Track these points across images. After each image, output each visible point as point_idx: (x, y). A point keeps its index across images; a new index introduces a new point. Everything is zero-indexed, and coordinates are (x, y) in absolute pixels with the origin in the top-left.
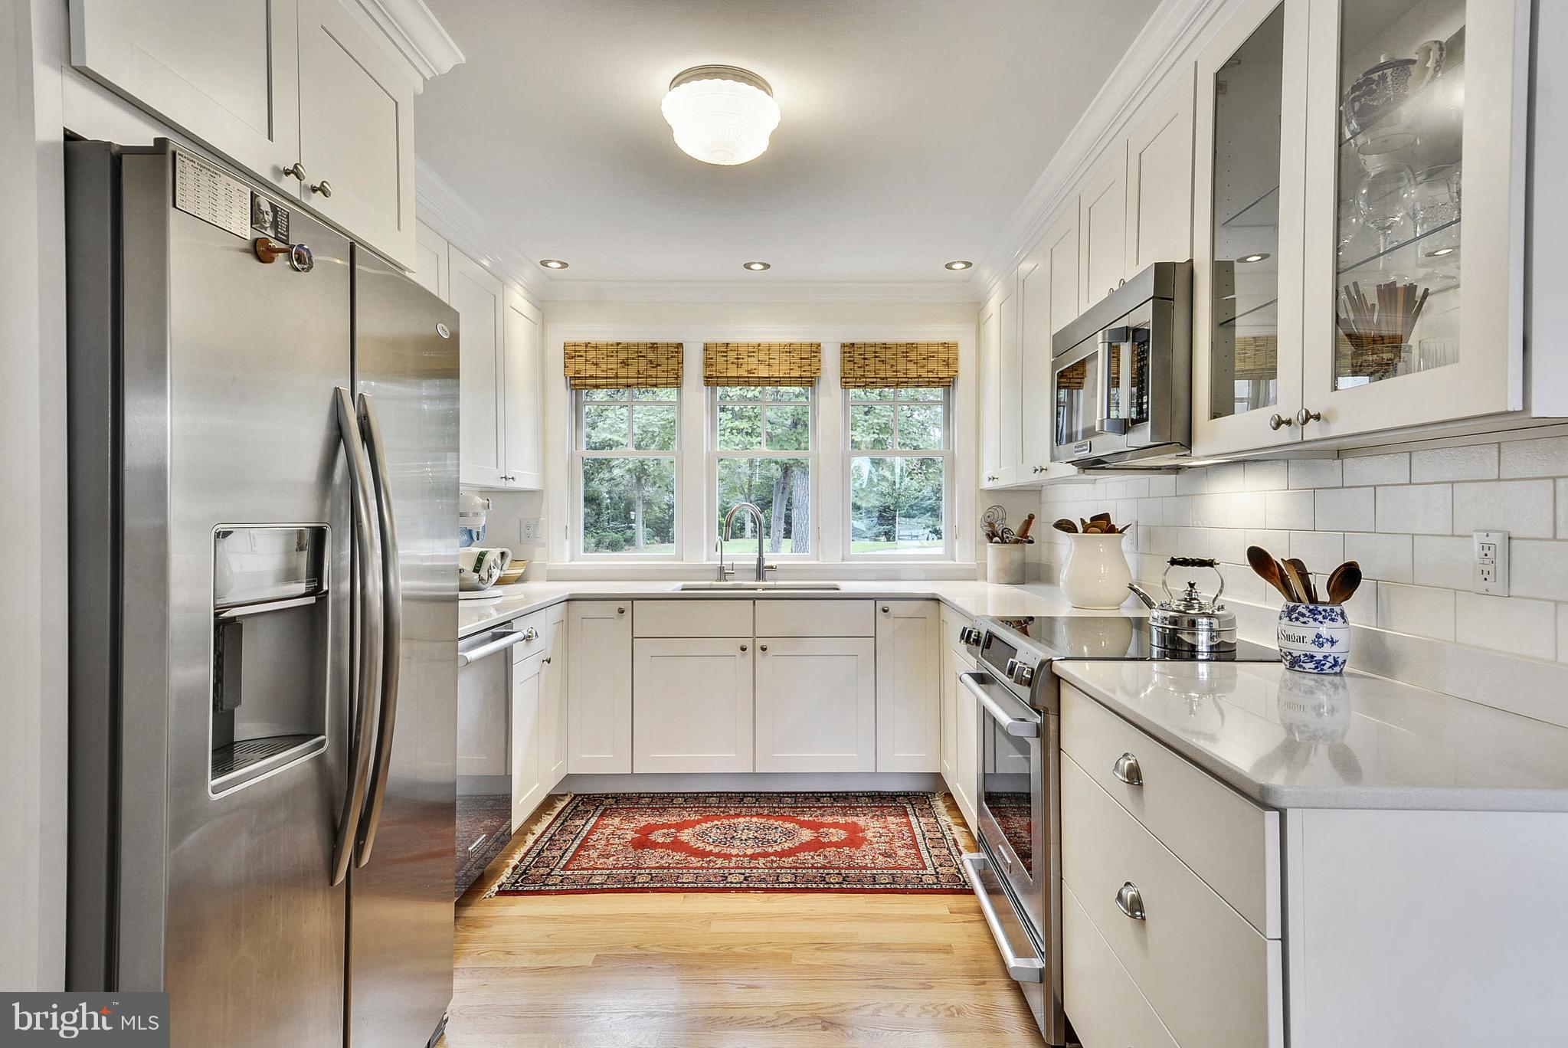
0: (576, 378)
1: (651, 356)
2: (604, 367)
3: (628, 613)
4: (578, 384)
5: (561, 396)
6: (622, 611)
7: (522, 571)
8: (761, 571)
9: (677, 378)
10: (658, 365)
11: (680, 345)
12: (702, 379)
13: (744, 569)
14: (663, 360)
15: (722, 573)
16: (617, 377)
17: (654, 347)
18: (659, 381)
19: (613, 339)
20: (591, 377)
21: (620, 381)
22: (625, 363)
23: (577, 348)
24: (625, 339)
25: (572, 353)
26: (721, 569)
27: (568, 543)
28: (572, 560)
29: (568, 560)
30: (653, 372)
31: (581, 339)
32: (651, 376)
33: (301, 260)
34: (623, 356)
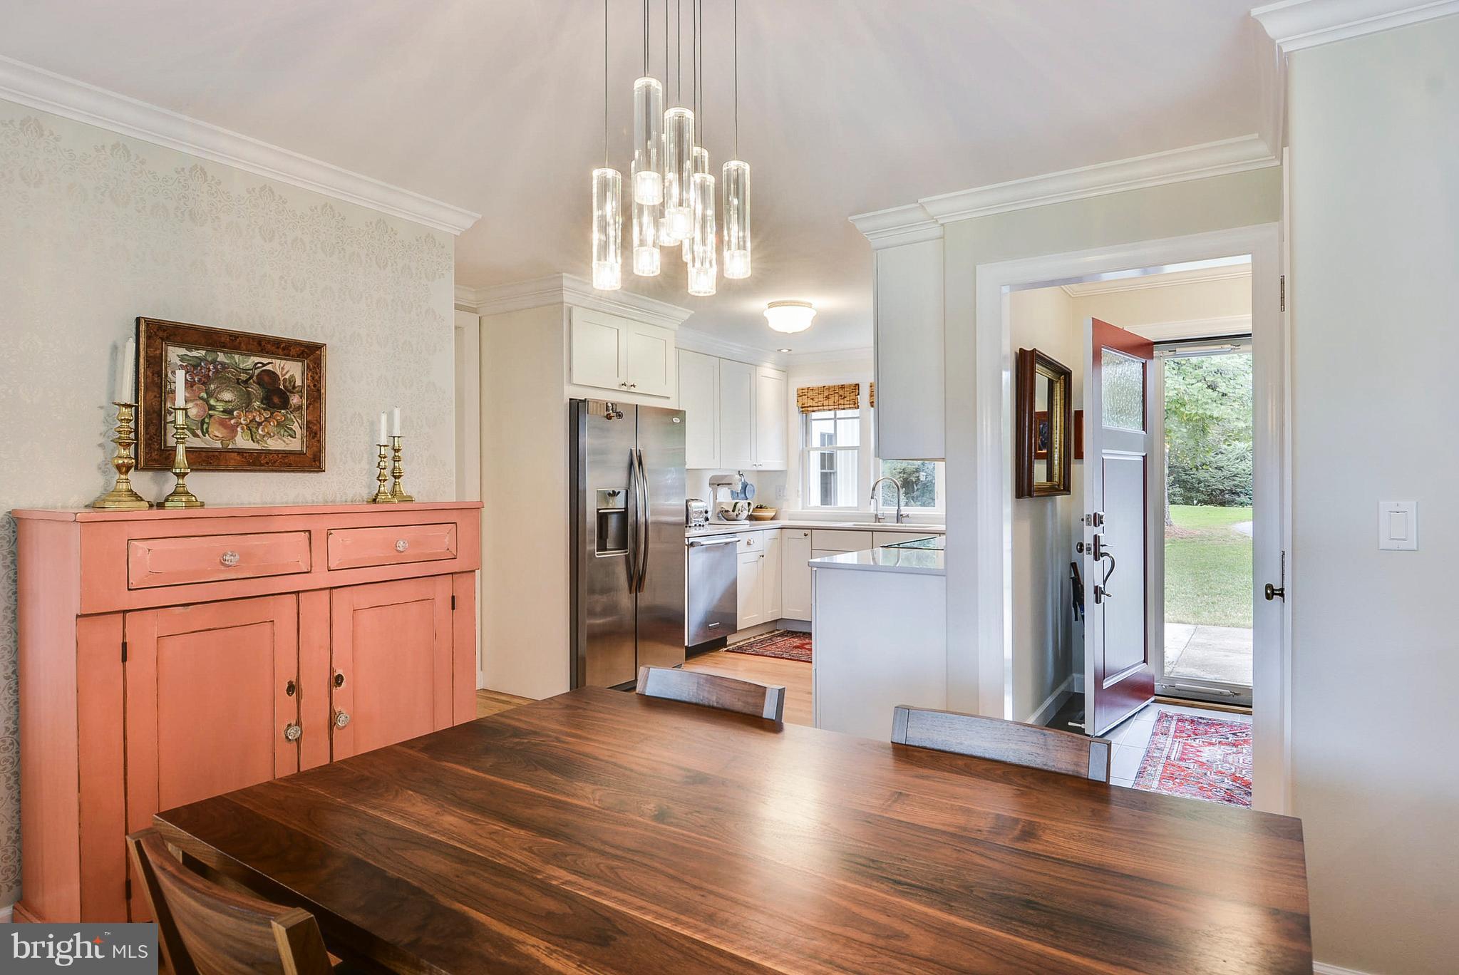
0: (802, 407)
1: (841, 392)
2: (816, 400)
3: (809, 536)
4: (805, 410)
5: (796, 417)
6: (806, 535)
7: (774, 514)
8: (899, 517)
9: (854, 404)
10: (845, 397)
11: (858, 385)
12: (869, 404)
13: (890, 516)
14: (847, 394)
15: (877, 519)
16: (823, 406)
17: (842, 387)
18: (845, 406)
19: (822, 384)
20: (810, 406)
21: (825, 408)
22: (827, 398)
23: (803, 391)
24: (827, 384)
25: (802, 393)
26: (876, 515)
27: (800, 499)
28: (803, 509)
29: (800, 508)
30: (841, 402)
31: (805, 385)
32: (841, 404)
33: (619, 415)
34: (826, 394)
